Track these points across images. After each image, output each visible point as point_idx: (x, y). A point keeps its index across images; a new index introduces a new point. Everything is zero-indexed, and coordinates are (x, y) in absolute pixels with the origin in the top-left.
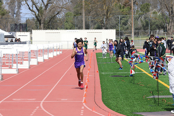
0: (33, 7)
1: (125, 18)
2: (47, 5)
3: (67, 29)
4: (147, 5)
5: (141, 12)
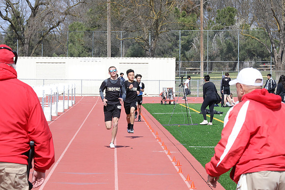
0: (7, 11)
1: (186, 35)
2: (37, 6)
3: (72, 55)
4: (230, 10)
5: (218, 25)
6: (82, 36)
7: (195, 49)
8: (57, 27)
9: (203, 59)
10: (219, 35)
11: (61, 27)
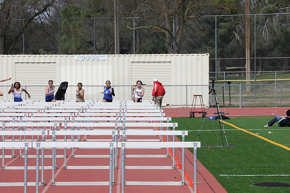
1: (226, 22)
3: (66, 52)
5: (271, 6)
6: (80, 25)
7: (238, 41)
8: (45, 13)
9: (249, 55)
10: (272, 21)
11: (51, 11)
